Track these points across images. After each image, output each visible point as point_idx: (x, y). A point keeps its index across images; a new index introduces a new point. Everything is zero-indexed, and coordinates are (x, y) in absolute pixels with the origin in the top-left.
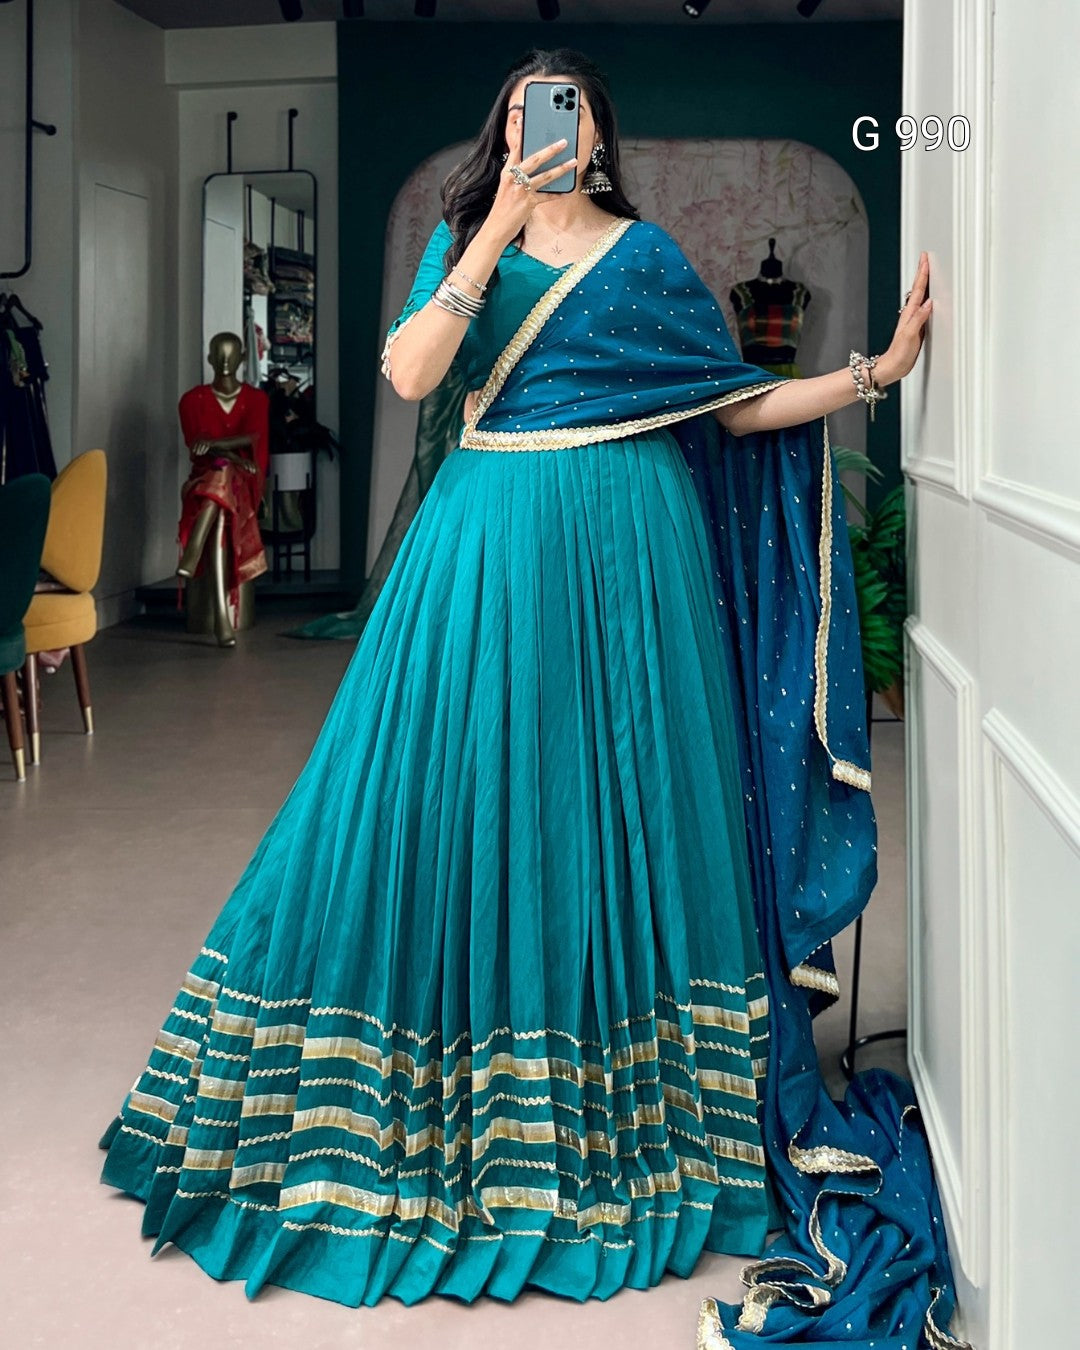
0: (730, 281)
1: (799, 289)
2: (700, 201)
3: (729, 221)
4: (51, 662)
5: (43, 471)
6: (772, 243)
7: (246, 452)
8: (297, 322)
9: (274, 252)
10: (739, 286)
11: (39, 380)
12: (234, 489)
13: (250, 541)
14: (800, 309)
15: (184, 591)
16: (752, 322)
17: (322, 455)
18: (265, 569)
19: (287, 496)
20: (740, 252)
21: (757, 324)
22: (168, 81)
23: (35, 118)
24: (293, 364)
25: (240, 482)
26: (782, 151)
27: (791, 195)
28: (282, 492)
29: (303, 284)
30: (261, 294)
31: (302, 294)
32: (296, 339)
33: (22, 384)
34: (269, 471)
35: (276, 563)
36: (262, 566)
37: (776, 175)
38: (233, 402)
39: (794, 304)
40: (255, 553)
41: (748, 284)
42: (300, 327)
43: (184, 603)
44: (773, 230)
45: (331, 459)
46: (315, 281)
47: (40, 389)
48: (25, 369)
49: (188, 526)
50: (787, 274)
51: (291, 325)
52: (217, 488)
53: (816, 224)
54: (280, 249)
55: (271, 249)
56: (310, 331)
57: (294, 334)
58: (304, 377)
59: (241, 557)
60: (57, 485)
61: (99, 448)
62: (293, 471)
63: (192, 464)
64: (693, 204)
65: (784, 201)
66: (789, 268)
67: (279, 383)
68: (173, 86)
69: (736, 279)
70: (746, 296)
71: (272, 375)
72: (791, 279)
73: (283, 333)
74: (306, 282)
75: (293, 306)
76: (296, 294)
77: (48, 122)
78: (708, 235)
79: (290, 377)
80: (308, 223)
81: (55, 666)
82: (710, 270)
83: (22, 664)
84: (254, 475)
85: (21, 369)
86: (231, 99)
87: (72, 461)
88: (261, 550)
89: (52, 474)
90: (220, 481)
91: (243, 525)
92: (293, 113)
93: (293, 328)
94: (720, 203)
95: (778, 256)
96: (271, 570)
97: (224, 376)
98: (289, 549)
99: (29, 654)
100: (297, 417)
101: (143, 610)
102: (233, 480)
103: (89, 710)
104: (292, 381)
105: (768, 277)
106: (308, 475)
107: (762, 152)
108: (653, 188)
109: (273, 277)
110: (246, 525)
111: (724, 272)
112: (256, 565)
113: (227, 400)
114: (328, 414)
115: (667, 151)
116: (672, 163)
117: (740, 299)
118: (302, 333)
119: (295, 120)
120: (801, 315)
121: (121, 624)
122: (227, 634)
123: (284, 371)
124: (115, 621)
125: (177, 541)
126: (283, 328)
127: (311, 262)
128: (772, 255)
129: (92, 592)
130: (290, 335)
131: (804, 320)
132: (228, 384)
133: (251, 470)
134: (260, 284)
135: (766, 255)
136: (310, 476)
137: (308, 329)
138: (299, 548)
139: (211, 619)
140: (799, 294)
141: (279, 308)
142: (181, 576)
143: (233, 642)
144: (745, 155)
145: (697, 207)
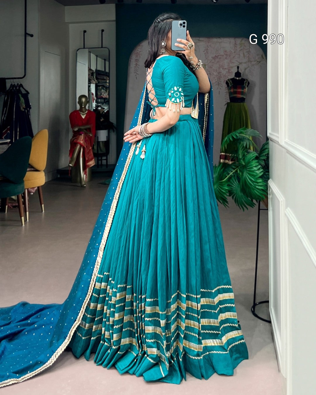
0: (226, 78)
1: (246, 81)
2: (217, 55)
3: (226, 61)
4: (32, 191)
5: (29, 135)
6: (238, 67)
7: (89, 130)
8: (104, 92)
9: (97, 71)
10: (228, 80)
11: (28, 109)
12: (85, 141)
13: (90, 156)
14: (246, 87)
15: (71, 171)
16: (232, 90)
17: (111, 131)
18: (95, 164)
19: (101, 143)
20: (229, 70)
21: (234, 91)
22: (66, 21)
23: (27, 32)
24: (103, 104)
25: (87, 139)
26: (241, 41)
27: (244, 54)
28: (99, 142)
29: (105, 81)
30: (93, 83)
31: (105, 83)
32: (103, 97)
33: (23, 110)
34: (96, 136)
35: (98, 162)
36: (94, 163)
37: (239, 48)
38: (85, 115)
39: (244, 85)
40: (91, 160)
41: (231, 79)
42: (105, 93)
43: (71, 174)
44: (238, 64)
45: (114, 132)
46: (109, 80)
47: (29, 111)
48: (24, 106)
49: (72, 152)
50: (243, 76)
51: (102, 93)
52: (80, 140)
53: (251, 62)
54: (99, 71)
55: (96, 70)
56: (108, 94)
57: (103, 95)
58: (106, 108)
59: (87, 160)
60: (34, 139)
61: (46, 129)
62: (103, 135)
63: (73, 133)
64: (215, 56)
65: (242, 55)
66: (243, 75)
67: (99, 110)
68: (67, 23)
69: (228, 78)
70: (230, 83)
71: (96, 107)
72: (244, 78)
73: (100, 95)
74: (107, 80)
75: (103, 87)
76: (104, 83)
77: (31, 33)
78: (220, 65)
79: (102, 108)
80: (107, 63)
81: (33, 193)
82: (220, 75)
83: (23, 192)
84: (92, 137)
85: (23, 105)
86: (84, 26)
87: (38, 133)
88: (93, 159)
89: (32, 136)
90: (81, 138)
91: (88, 151)
92: (103, 31)
93: (103, 94)
94: (223, 56)
95: (240, 71)
96: (96, 164)
97: (82, 107)
98: (102, 158)
99: (26, 189)
100: (104, 120)
101: (59, 176)
102: (85, 138)
103: (43, 205)
104: (102, 109)
105: (237, 77)
106: (107, 137)
107: (235, 41)
108: (204, 51)
109: (97, 79)
110: (89, 151)
111: (224, 75)
112: (92, 163)
113: (83, 115)
114: (113, 119)
115: (208, 41)
116: (209, 44)
117: (229, 84)
118: (105, 95)
119: (103, 33)
120: (247, 89)
121: (53, 180)
122: (83, 183)
123: (100, 106)
124: (50, 179)
125: (69, 156)
126: (100, 93)
127: (108, 74)
128: (238, 71)
129: (44, 171)
130: (102, 95)
131: (248, 90)
132: (84, 110)
133: (90, 135)
134: (93, 81)
135: (236, 71)
136: (108, 137)
137: (107, 94)
138: (104, 158)
139: (79, 179)
140: (246, 82)
141: (98, 88)
142: (70, 166)
143: (85, 186)
144: (230, 42)
145: (216, 57)
